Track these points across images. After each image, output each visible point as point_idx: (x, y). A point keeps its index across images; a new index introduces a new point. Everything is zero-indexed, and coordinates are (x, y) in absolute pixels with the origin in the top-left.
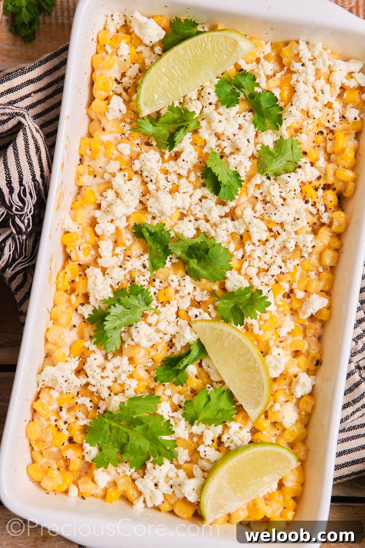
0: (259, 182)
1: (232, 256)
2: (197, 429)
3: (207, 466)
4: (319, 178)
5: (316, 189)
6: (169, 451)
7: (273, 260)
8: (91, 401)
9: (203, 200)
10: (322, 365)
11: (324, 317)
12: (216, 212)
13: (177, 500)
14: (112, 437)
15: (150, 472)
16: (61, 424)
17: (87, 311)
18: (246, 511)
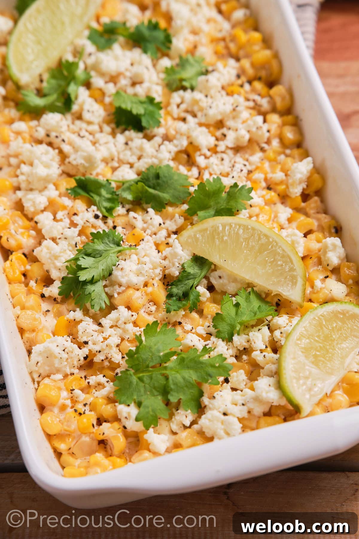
0: (178, 101)
1: (187, 177)
2: (239, 340)
3: (273, 367)
4: (238, 76)
5: (242, 86)
6: (219, 367)
7: (233, 161)
8: (104, 376)
9: (130, 143)
10: (343, 230)
11: (318, 184)
12: (148, 147)
13: (257, 419)
14: (147, 386)
15: (211, 406)
16: (80, 407)
17: (54, 290)
18: (345, 395)
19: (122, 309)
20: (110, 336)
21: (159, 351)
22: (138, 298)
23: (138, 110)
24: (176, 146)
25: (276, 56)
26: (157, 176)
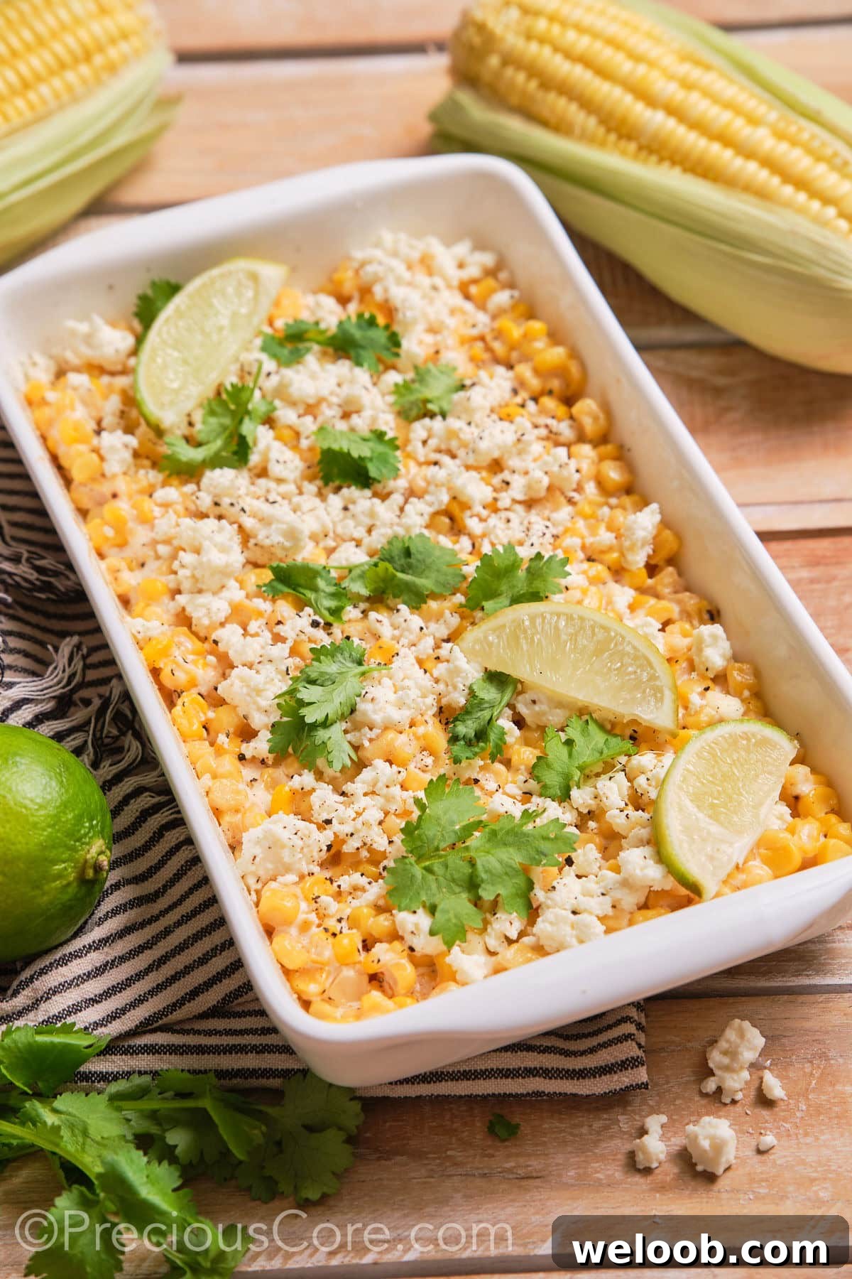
0: (424, 435)
1: (454, 553)
2: (581, 797)
3: (644, 833)
4: (515, 392)
5: (523, 406)
6: (556, 838)
7: (526, 523)
8: (362, 875)
9: (351, 507)
10: (722, 613)
11: (671, 546)
12: (385, 511)
13: (628, 916)
14: (441, 878)
15: (549, 902)
16: (332, 924)
17: (261, 746)
18: (765, 867)
19: (380, 764)
20: (364, 809)
21: (452, 823)
22: (403, 743)
23: (359, 450)
24: (431, 504)
25: (574, 354)
26: (407, 553)
